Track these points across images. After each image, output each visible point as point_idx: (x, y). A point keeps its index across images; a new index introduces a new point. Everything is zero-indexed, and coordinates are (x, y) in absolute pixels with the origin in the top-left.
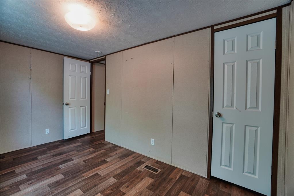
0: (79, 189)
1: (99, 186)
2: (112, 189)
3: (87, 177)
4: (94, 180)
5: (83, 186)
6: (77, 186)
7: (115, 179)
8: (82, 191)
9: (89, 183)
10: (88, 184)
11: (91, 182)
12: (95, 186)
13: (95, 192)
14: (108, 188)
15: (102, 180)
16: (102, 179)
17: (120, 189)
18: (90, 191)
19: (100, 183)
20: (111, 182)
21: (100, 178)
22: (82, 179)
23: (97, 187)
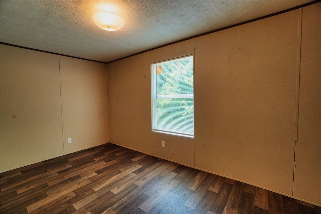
0: (115, 194)
1: (96, 198)
2: (84, 195)
3: (109, 209)
4: (100, 205)
5: (112, 197)
6: (118, 197)
7: (74, 208)
8: (112, 192)
9: (106, 201)
10: (107, 199)
11: (105, 202)
12: (99, 198)
13: (99, 192)
14: (87, 196)
15: (91, 205)
16: (91, 207)
17: (75, 195)
18: (104, 193)
19: (93, 201)
20: (81, 202)
21: (93, 208)
22: (115, 206)
23: (98, 196)
